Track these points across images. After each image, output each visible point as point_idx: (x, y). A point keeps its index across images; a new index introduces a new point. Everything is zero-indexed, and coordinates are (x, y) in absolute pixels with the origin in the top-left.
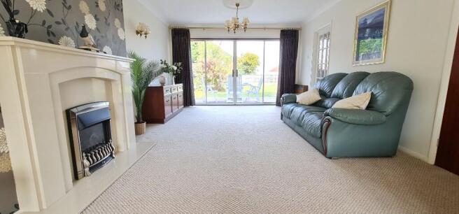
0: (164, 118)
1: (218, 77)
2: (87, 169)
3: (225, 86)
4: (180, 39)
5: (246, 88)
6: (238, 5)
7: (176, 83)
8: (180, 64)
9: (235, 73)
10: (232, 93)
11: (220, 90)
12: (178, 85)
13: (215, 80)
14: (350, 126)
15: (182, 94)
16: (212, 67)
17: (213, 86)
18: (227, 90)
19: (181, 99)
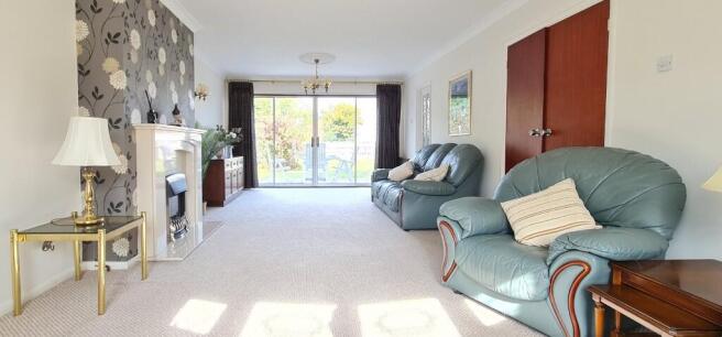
0: (224, 199)
1: (290, 147)
2: (172, 235)
3: (301, 162)
4: (240, 96)
5: (332, 164)
6: (317, 61)
7: (235, 155)
8: (240, 129)
9: (315, 142)
10: (311, 170)
11: (293, 168)
12: (236, 158)
13: (286, 152)
14: (423, 197)
15: (241, 170)
16: (280, 130)
17: (283, 160)
18: (304, 167)
19: (241, 179)
